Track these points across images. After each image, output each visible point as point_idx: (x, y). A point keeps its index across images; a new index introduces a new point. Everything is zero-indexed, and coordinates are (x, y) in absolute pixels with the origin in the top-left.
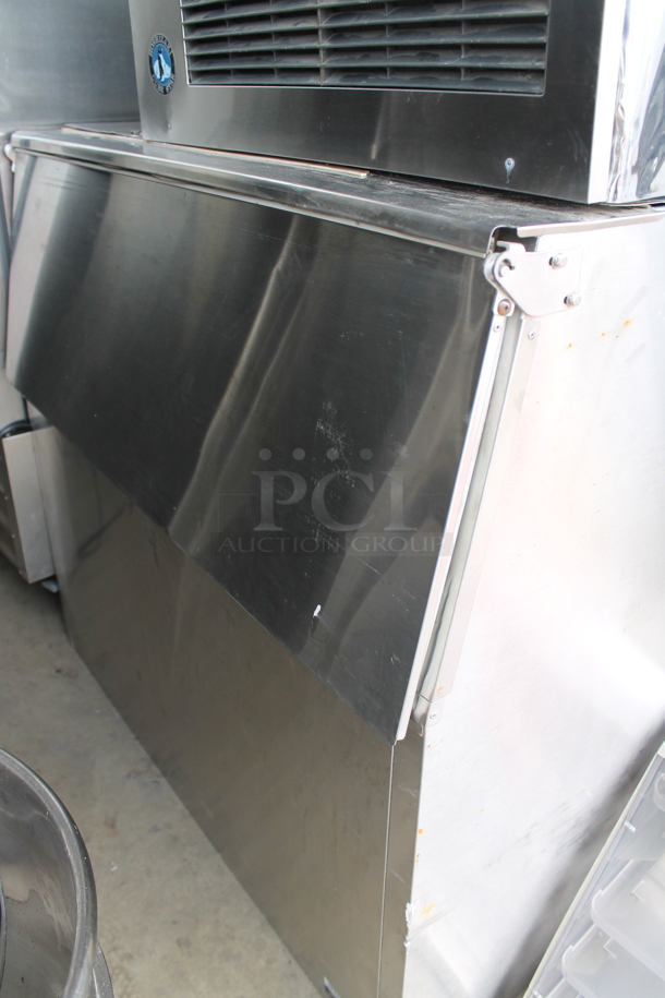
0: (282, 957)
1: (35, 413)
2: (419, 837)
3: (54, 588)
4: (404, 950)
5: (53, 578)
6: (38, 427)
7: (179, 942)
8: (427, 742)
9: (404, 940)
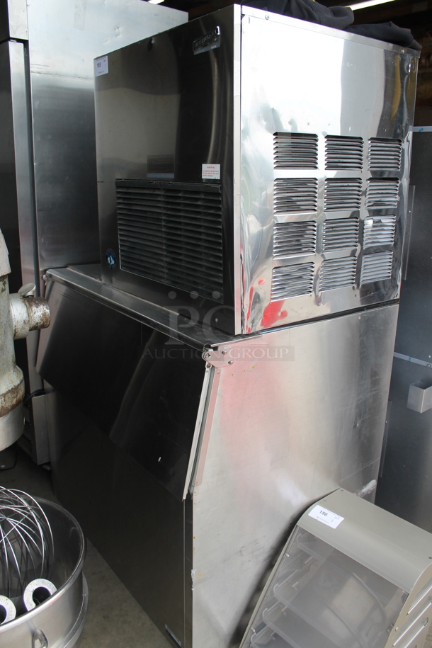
0: (149, 622)
1: (48, 386)
2: (194, 540)
3: (48, 468)
4: (192, 592)
5: (49, 463)
6: (48, 392)
7: (104, 617)
8: (194, 502)
9: (192, 587)
